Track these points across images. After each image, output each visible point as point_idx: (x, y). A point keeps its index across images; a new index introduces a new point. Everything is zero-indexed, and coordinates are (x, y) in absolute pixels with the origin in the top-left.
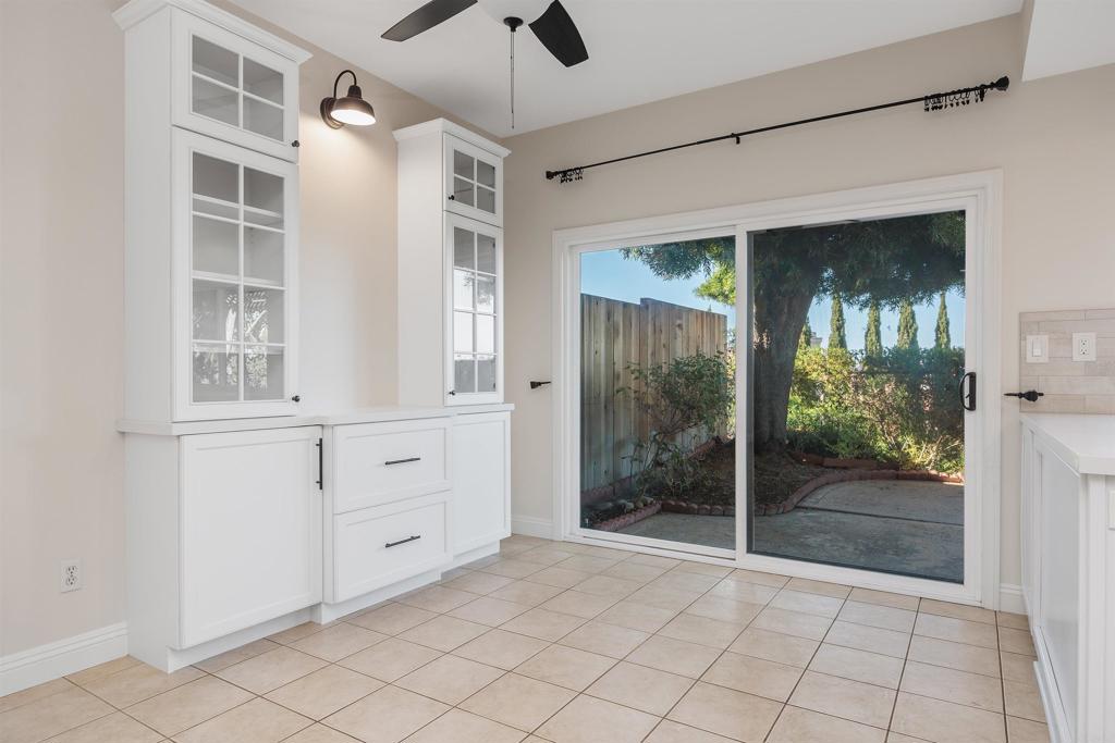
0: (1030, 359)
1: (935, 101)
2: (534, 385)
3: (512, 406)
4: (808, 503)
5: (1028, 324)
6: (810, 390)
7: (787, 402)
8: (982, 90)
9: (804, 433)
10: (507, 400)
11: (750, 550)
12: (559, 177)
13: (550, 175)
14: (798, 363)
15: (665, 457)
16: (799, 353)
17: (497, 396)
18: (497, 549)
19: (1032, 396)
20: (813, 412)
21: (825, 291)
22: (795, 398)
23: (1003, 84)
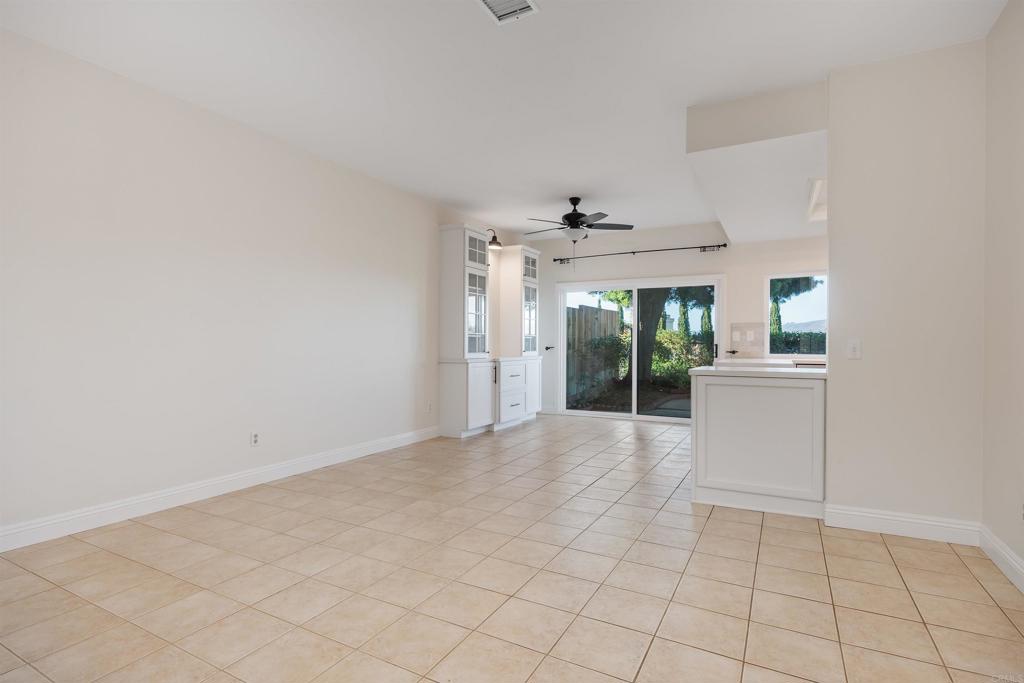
0: (734, 339)
1: (704, 248)
2: (547, 348)
3: (541, 357)
4: (663, 406)
5: (733, 328)
6: (666, 354)
7: (651, 359)
8: (719, 246)
9: (660, 377)
10: (540, 355)
11: (638, 413)
12: (558, 262)
13: (555, 260)
14: (657, 338)
15: (595, 384)
16: (658, 332)
17: (536, 353)
18: (534, 416)
19: (734, 352)
20: (666, 365)
21: (672, 298)
22: (655, 357)
23: (725, 245)
